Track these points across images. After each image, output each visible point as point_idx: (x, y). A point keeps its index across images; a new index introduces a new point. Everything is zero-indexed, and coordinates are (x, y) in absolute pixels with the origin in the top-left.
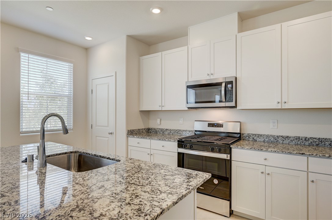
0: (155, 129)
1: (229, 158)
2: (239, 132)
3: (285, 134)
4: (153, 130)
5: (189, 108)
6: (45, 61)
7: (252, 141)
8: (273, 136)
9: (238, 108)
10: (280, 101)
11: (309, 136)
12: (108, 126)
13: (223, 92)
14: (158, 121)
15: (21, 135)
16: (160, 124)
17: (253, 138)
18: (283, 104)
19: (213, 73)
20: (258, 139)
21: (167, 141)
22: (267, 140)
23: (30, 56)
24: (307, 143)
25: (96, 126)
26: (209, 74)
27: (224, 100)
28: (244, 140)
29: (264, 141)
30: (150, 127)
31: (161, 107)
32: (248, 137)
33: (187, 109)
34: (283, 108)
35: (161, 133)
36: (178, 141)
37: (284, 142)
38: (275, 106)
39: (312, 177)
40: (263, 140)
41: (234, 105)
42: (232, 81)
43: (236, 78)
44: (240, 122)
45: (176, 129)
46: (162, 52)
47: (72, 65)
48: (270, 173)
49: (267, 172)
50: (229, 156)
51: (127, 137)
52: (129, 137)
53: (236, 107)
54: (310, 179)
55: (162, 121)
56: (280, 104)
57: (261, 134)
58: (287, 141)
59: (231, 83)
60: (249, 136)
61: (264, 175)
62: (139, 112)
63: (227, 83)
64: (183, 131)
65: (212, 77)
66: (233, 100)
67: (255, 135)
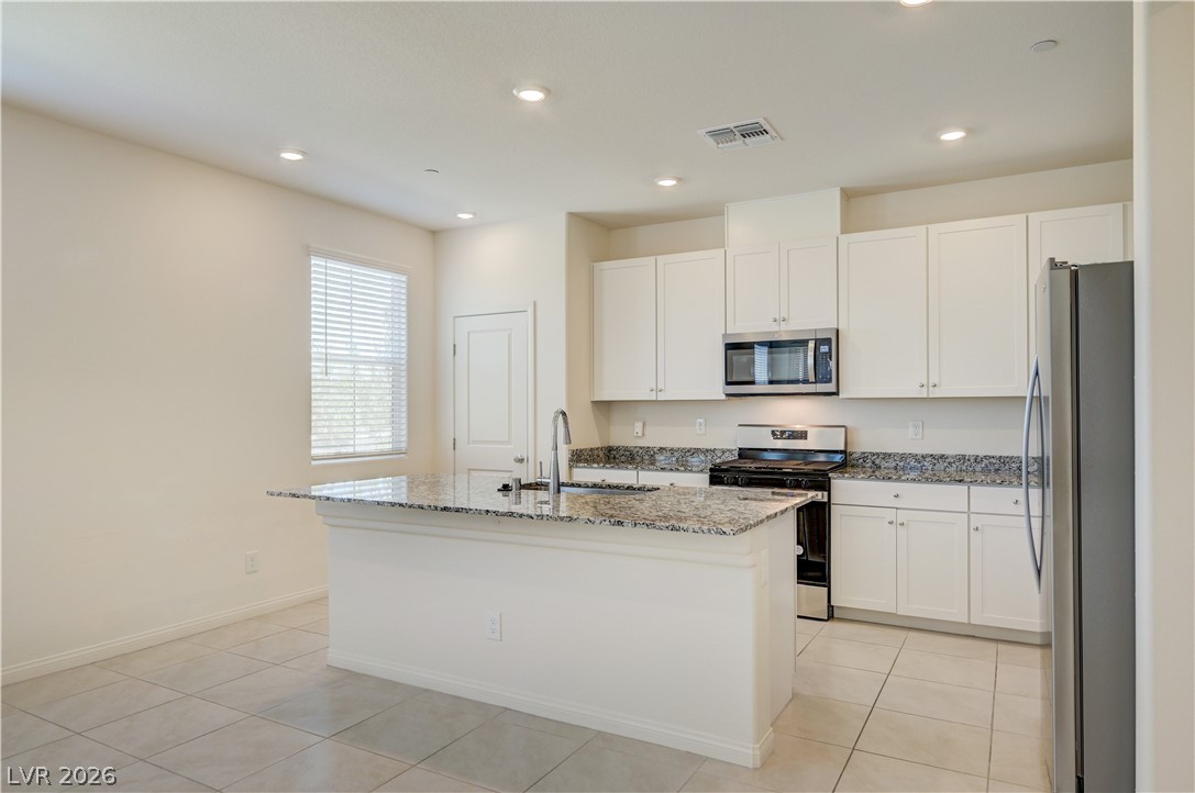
0: (626, 449)
1: (826, 500)
2: (842, 448)
3: (937, 451)
4: (621, 452)
5: (727, 395)
6: (347, 272)
7: (871, 467)
8: (915, 456)
9: (841, 396)
10: (925, 382)
11: (981, 454)
12: (508, 442)
13: (811, 361)
14: (638, 427)
15: (313, 463)
16: (643, 435)
17: (873, 463)
18: (931, 388)
19: (786, 317)
20: (884, 464)
21: (682, 471)
22: (902, 464)
23: (331, 264)
24: (978, 468)
25: (469, 443)
26: (777, 317)
27: (812, 379)
28: (852, 466)
29: (896, 468)
30: (611, 444)
31: (654, 393)
32: (861, 461)
33: (724, 397)
34: (931, 396)
35: (647, 457)
36: (711, 470)
37: (935, 468)
38: (914, 391)
39: (976, 521)
40: (894, 464)
41: (834, 390)
42: (830, 339)
43: (838, 331)
44: (844, 426)
45: (688, 446)
46: (659, 257)
47: (404, 278)
48: (905, 523)
49: (899, 522)
50: (826, 493)
51: (571, 467)
52: (577, 467)
53: (837, 394)
54: (973, 526)
55: (647, 428)
56: (925, 389)
57: (889, 452)
58: (941, 466)
59: (827, 341)
60: (864, 456)
61: (893, 526)
62: (590, 405)
63: (819, 342)
64: (707, 451)
65: (784, 327)
66: (831, 378)
67: (878, 454)
